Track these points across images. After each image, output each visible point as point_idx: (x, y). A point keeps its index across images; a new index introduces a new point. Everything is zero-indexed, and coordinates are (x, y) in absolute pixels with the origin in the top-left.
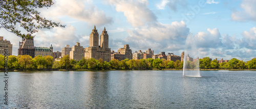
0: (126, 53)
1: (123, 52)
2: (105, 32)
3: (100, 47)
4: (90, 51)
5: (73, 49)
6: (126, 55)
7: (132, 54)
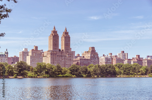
0: (91, 57)
1: (88, 56)
2: (66, 33)
3: (60, 50)
4: (49, 56)
5: (30, 54)
6: (91, 59)
7: (98, 58)
